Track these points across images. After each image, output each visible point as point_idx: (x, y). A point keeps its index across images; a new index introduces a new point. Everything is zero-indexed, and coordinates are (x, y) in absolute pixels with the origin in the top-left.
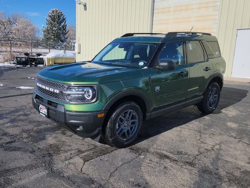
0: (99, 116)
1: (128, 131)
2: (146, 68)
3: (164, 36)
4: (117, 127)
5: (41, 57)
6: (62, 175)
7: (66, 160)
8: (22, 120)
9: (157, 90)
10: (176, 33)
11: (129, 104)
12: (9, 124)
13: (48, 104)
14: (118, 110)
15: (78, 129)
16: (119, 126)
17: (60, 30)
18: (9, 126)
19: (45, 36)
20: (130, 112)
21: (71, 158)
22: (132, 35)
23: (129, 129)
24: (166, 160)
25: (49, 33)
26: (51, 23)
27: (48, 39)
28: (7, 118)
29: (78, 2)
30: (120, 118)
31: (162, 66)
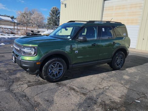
0: (38, 63)
1: (56, 74)
2: (70, 40)
4: (50, 71)
5: (40, 33)
6: (12, 92)
7: (19, 85)
8: (11, 65)
9: (76, 53)
11: (57, 59)
12: (3, 66)
14: (49, 61)
15: (27, 70)
16: (51, 70)
17: (57, 19)
18: (3, 67)
19: (48, 22)
20: (58, 64)
21: (22, 84)
23: (57, 72)
25: (50, 21)
26: (52, 15)
27: (50, 24)
28: (4, 63)
30: (51, 66)
31: (79, 39)
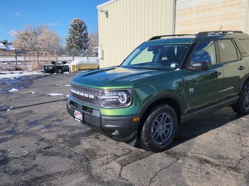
0: (135, 120)
1: (163, 135)
2: (178, 69)
3: (194, 37)
4: (152, 131)
5: (66, 64)
6: (101, 180)
7: (103, 164)
8: (56, 126)
9: (191, 92)
10: (207, 33)
11: (163, 107)
12: (45, 130)
13: (83, 109)
14: (153, 114)
15: (114, 134)
16: (154, 129)
17: (82, 38)
18: (45, 132)
19: (68, 44)
20: (165, 115)
21: (108, 163)
22: (159, 37)
23: (164, 132)
24: (207, 165)
25: (72, 42)
26: (73, 32)
27: (71, 47)
28: (42, 124)
29: (100, 10)
30: (155, 122)
